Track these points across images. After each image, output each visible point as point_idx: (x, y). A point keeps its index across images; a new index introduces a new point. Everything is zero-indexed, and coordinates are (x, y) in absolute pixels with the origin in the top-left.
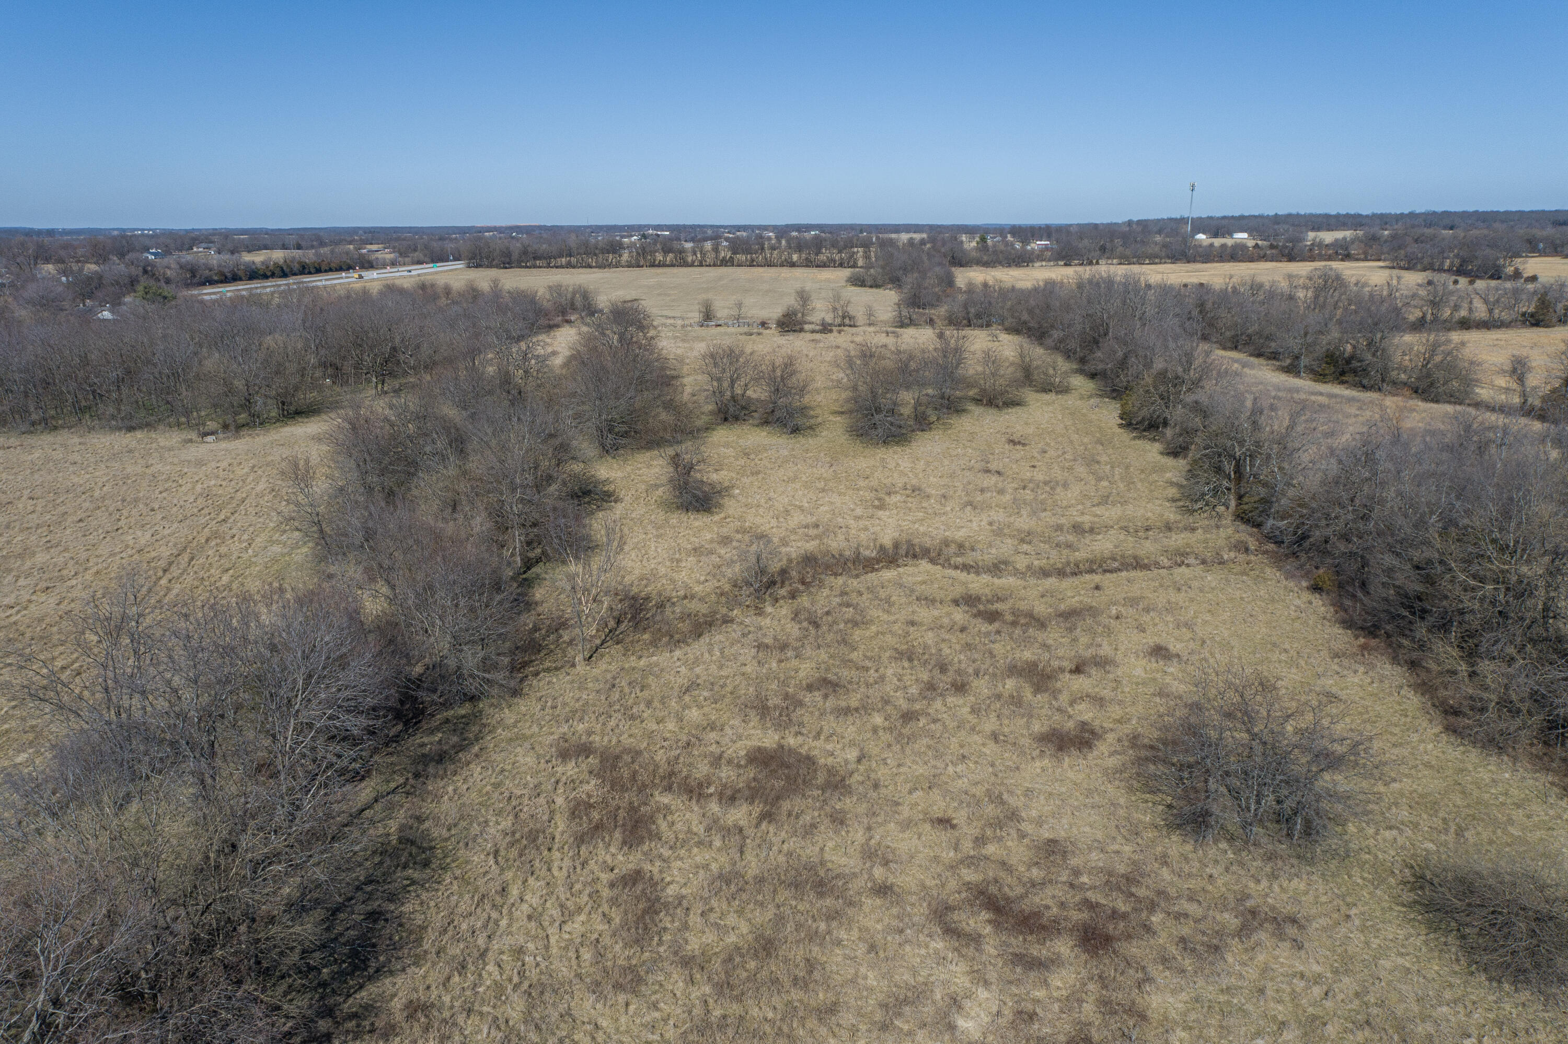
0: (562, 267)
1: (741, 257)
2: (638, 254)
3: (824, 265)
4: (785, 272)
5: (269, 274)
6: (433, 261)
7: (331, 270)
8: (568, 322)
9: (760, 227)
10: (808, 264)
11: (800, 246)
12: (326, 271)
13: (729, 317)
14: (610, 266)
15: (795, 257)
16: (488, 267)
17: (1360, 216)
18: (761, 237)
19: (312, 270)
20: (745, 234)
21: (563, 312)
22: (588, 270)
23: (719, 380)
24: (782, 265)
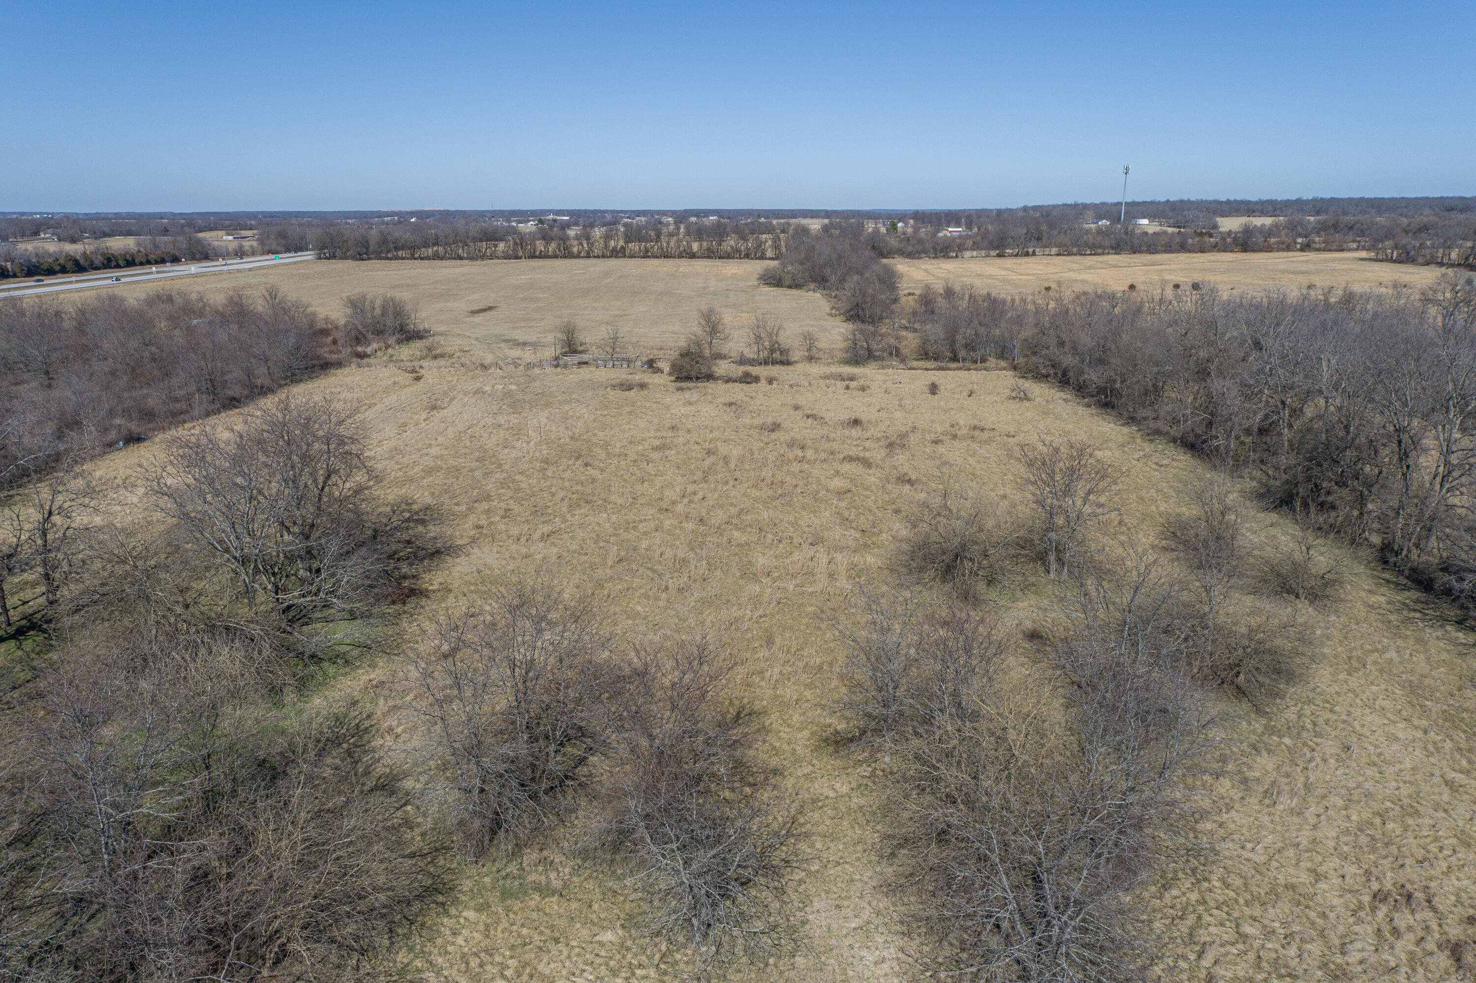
0: (428, 258)
1: (633, 246)
2: (516, 243)
3: (728, 256)
4: (684, 266)
5: (57, 268)
6: (288, 250)
7: (148, 262)
9: (659, 212)
10: (709, 254)
11: (699, 233)
12: (141, 264)
14: (483, 257)
15: (695, 246)
16: (341, 258)
17: (1249, 202)
18: (660, 223)
19: (121, 263)
20: (643, 219)
22: (458, 262)
24: (680, 256)
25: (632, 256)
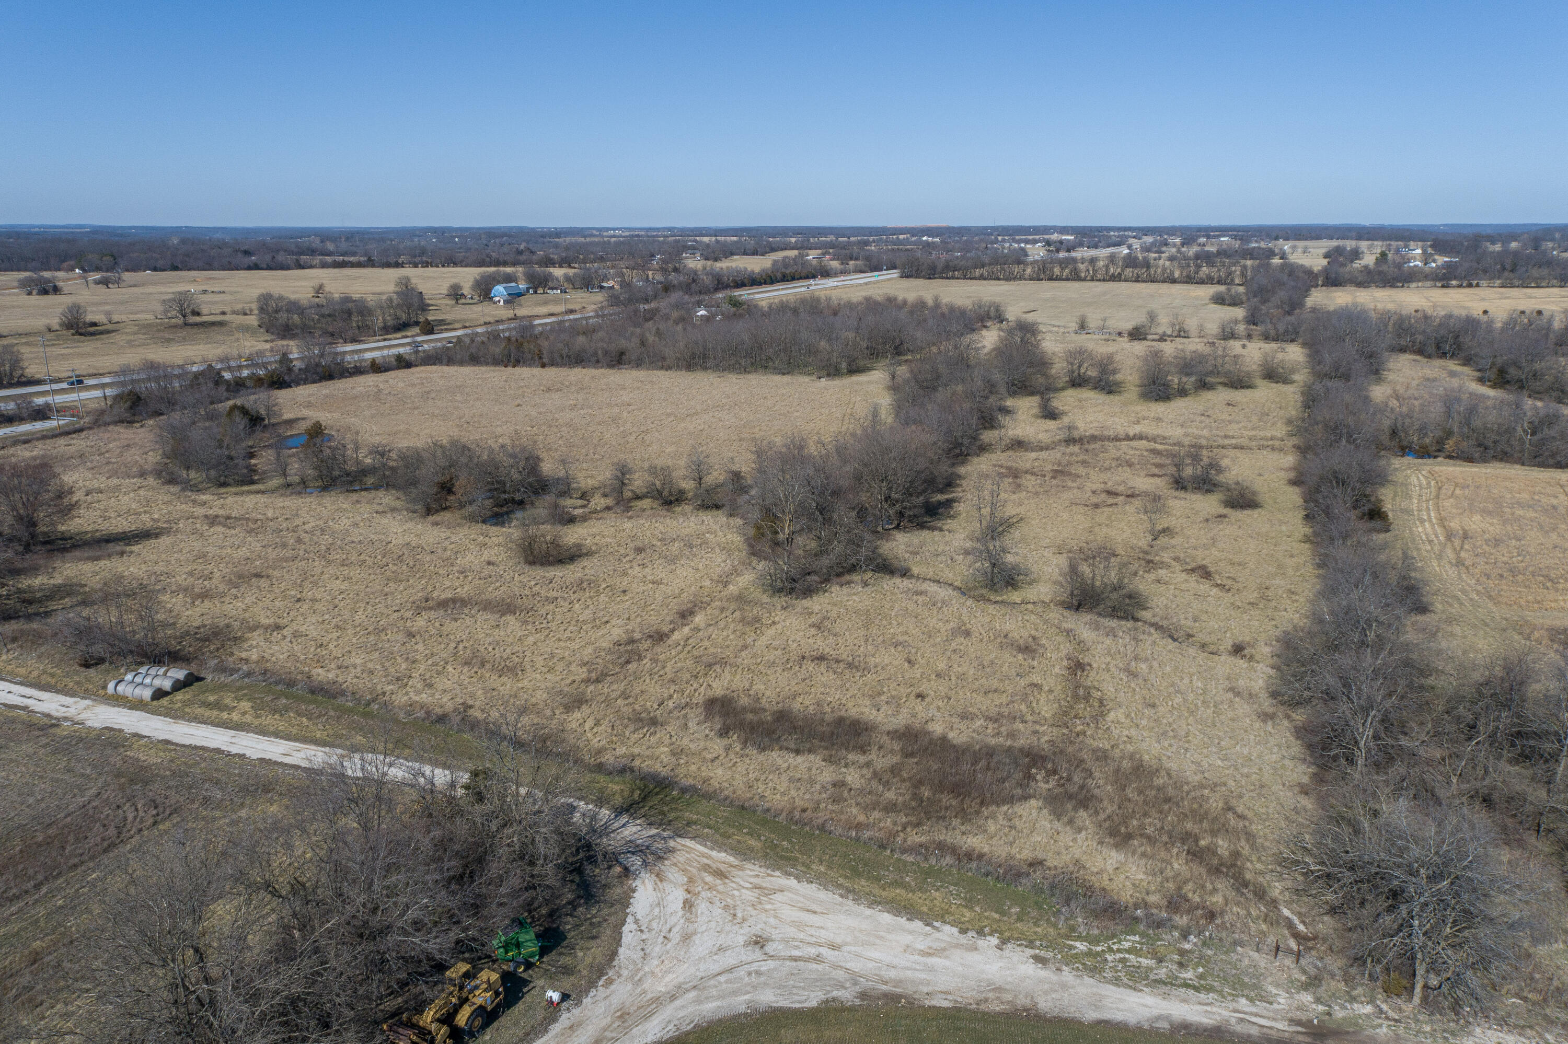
0: (975, 278)
1: (1128, 272)
3: (1202, 282)
6: (871, 270)
7: (801, 278)
8: (986, 327)
10: (1186, 280)
13: (1098, 328)
15: (1177, 274)
21: (982, 320)
23: (1072, 364)
25: (1126, 281)
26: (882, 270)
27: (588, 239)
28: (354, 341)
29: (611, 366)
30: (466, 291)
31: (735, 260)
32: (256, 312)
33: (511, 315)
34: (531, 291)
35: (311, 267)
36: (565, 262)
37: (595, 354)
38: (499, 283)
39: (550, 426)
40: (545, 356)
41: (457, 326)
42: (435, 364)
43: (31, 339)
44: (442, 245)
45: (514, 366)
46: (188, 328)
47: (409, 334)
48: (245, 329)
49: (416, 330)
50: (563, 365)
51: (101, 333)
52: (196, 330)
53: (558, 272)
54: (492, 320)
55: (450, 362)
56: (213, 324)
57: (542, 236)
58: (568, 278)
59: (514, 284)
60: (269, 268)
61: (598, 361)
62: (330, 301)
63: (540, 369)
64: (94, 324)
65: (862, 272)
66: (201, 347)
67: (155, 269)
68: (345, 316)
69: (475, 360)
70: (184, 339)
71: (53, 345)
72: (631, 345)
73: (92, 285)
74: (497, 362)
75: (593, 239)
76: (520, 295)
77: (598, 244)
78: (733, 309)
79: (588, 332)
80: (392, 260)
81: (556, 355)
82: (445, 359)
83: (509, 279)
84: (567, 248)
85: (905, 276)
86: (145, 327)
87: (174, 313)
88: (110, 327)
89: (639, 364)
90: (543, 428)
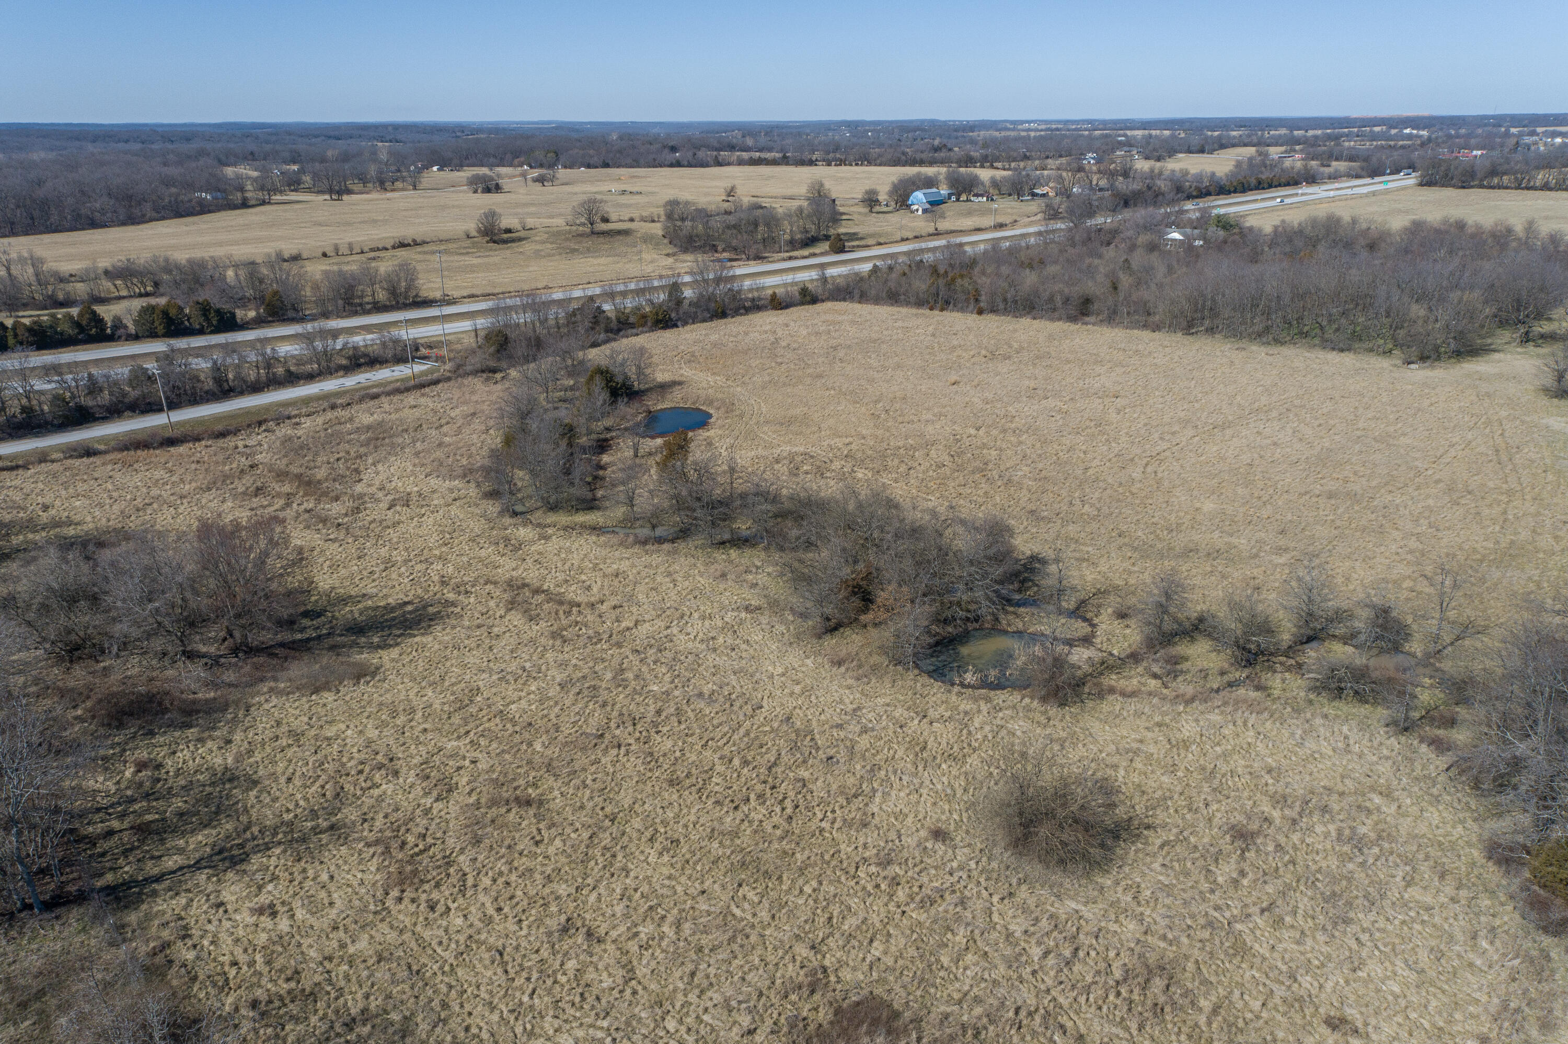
7: (1280, 185)
16: (1443, 186)
19: (1266, 185)
26: (1383, 174)
27: (1003, 134)
28: (758, 258)
29: (1072, 319)
30: (882, 197)
31: (1180, 160)
32: (663, 218)
33: (932, 230)
34: (953, 198)
35: (729, 164)
36: (987, 161)
37: (1051, 299)
38: (918, 188)
39: (1004, 431)
40: (983, 298)
41: (870, 241)
42: (844, 300)
43: (450, 246)
44: (854, 140)
45: (942, 310)
46: (594, 238)
47: (817, 251)
48: (648, 239)
49: (825, 246)
50: (1006, 312)
51: (513, 241)
52: (601, 239)
53: (985, 174)
54: (910, 235)
55: (863, 298)
56: (619, 232)
57: (956, 130)
58: (995, 183)
59: (934, 190)
60: (690, 165)
61: (1054, 310)
62: (738, 208)
63: (975, 316)
64: (509, 231)
65: (1358, 177)
66: (602, 260)
67: (589, 166)
68: (751, 228)
69: (893, 298)
70: (588, 250)
71: (468, 253)
72: (1095, 286)
73: (530, 183)
74: (920, 303)
75: (1008, 133)
76: (942, 202)
77: (1017, 139)
78: (1221, 233)
79: (1036, 262)
80: (807, 156)
81: (999, 300)
82: (857, 293)
83: (930, 183)
84: (985, 145)
85: (1427, 183)
86: (555, 235)
87: (583, 220)
88: (522, 234)
89: (1111, 318)
90: (995, 432)
